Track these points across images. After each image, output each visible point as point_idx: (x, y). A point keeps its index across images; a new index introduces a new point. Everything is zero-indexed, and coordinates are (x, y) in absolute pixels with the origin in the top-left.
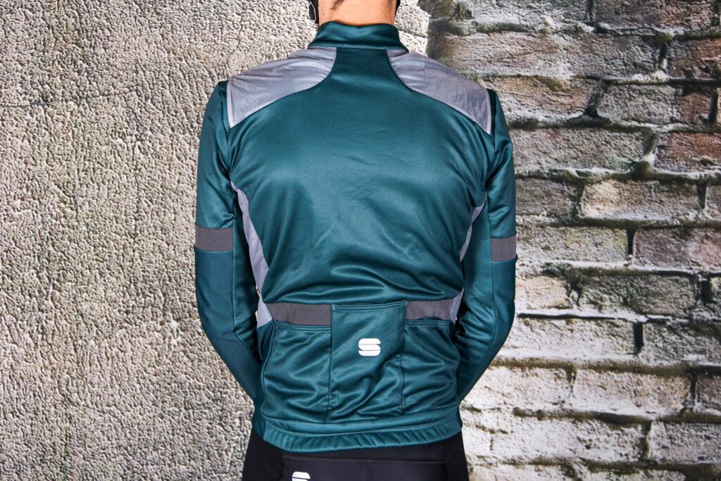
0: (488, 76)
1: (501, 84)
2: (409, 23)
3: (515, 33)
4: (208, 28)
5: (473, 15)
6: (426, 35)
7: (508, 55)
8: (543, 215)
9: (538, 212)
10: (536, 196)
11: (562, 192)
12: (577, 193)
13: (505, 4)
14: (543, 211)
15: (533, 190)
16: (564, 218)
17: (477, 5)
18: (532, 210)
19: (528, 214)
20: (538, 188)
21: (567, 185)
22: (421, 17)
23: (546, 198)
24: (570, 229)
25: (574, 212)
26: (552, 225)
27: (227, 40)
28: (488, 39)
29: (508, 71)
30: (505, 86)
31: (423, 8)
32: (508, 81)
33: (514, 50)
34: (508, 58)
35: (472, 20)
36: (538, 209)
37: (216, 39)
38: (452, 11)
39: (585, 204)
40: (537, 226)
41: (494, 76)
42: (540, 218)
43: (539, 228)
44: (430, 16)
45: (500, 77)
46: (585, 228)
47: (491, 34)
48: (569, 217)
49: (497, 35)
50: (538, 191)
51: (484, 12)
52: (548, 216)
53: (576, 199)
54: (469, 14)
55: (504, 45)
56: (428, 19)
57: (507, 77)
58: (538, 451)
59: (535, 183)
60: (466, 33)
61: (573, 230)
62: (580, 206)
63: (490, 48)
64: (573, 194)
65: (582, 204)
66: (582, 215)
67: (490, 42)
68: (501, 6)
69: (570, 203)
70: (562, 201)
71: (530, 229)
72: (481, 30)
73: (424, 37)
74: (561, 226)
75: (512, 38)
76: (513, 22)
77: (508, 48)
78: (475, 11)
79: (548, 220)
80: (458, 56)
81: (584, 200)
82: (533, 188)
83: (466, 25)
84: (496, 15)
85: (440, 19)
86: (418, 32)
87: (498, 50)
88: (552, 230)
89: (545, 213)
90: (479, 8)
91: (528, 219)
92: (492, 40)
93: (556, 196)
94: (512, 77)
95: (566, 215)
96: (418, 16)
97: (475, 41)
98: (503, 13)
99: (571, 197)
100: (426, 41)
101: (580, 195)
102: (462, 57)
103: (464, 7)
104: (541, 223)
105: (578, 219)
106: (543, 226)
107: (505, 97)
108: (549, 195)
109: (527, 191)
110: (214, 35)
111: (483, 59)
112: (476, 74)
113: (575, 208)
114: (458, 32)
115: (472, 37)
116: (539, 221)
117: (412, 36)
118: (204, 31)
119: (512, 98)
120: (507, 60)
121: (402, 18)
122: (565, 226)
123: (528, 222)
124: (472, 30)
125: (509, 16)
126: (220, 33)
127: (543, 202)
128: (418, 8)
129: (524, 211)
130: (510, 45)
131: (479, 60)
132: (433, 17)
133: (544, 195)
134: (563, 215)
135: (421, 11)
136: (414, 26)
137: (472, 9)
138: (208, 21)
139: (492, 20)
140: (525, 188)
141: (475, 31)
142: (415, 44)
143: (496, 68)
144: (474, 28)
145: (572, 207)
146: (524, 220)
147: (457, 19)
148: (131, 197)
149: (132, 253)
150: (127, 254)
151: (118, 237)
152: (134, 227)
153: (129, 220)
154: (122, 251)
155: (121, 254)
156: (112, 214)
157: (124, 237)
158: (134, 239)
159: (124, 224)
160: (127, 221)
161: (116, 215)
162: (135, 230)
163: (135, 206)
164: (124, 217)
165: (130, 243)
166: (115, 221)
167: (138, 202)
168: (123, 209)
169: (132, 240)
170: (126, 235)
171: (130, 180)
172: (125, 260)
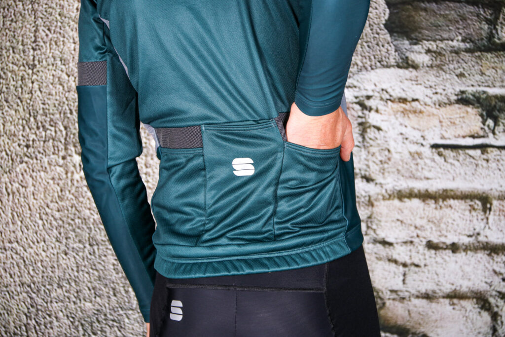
8: (458, 41)
9: (452, 37)
10: (450, 21)
11: (478, 15)
12: (493, 16)
14: (457, 36)
15: (447, 15)
16: (479, 43)
18: (445, 36)
19: (442, 40)
20: (453, 12)
21: (483, 8)
23: (461, 23)
24: (485, 54)
25: (491, 36)
26: (467, 51)
36: (452, 35)
39: (502, 28)
40: (451, 52)
42: (455, 43)
43: (454, 55)
46: (502, 53)
48: (485, 42)
50: (453, 15)
52: (463, 41)
53: (493, 23)
58: (453, 284)
59: (449, 6)
61: (489, 55)
62: (497, 30)
64: (489, 17)
65: (499, 28)
66: (499, 39)
69: (486, 27)
70: (477, 25)
71: (444, 55)
74: (477, 52)
79: (462, 45)
81: (501, 23)
82: (447, 12)
88: (467, 56)
89: (460, 38)
91: (442, 45)
93: (472, 20)
95: (482, 39)
99: (488, 21)
101: (497, 18)
104: (456, 49)
105: (494, 43)
106: (457, 52)
108: (464, 19)
109: (441, 15)
113: (491, 32)
116: (453, 47)
122: (481, 51)
123: (442, 48)
127: (458, 26)
129: (438, 37)
133: (458, 19)
134: (478, 40)
140: (438, 12)
145: (489, 31)
146: (437, 46)
148: (28, 26)
149: (30, 85)
150: (26, 85)
151: (16, 68)
152: (32, 58)
153: (27, 50)
154: (20, 82)
155: (19, 85)
156: (8, 44)
157: (22, 68)
158: (33, 70)
159: (22, 54)
160: (24, 51)
161: (12, 45)
162: (34, 60)
163: (32, 35)
164: (21, 47)
165: (28, 75)
166: (11, 51)
167: (35, 31)
168: (20, 38)
169: (30, 72)
170: (24, 66)
171: (26, 8)
172: (24, 92)
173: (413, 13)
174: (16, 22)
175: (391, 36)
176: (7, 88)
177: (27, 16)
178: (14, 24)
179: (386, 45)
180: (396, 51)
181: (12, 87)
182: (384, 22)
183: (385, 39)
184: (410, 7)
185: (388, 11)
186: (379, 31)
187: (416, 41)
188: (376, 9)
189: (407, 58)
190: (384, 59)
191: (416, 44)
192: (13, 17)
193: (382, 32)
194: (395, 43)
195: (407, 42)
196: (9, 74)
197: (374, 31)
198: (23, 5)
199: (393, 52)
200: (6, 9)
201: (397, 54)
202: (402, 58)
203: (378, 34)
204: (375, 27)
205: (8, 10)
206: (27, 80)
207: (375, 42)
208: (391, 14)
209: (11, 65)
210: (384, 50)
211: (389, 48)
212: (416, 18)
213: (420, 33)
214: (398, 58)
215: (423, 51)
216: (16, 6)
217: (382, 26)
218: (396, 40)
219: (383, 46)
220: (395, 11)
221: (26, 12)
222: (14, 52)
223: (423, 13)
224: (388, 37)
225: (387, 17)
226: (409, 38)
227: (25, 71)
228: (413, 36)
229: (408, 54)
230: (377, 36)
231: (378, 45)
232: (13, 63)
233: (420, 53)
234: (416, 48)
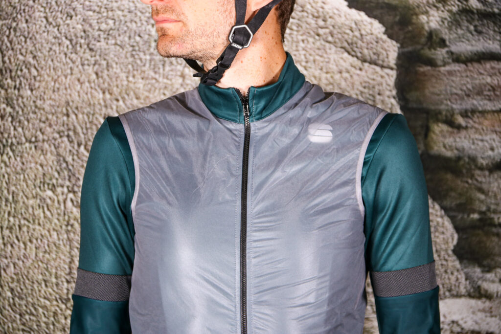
0: (466, 111)
1: (481, 120)
2: (375, 54)
3: (496, 62)
5: (447, 43)
6: (394, 66)
7: (488, 87)
13: (484, 30)
17: (452, 32)
22: (388, 47)
28: (466, 71)
29: (489, 106)
30: (486, 123)
31: (390, 36)
32: (489, 116)
33: (496, 82)
34: (489, 90)
35: (446, 49)
37: (157, 76)
38: (423, 40)
41: (474, 111)
44: (398, 44)
45: (480, 112)
47: (469, 64)
49: (476, 65)
51: (460, 38)
54: (443, 43)
55: (484, 77)
56: (396, 48)
57: (488, 112)
60: (439, 63)
63: (468, 80)
68: (480, 33)
72: (457, 58)
73: (392, 69)
75: (493, 68)
76: (494, 50)
77: (489, 80)
78: (450, 39)
80: (432, 89)
83: (440, 54)
84: (473, 43)
85: (410, 48)
86: (385, 64)
87: (477, 82)
90: (455, 35)
92: (470, 71)
94: (494, 112)
96: (385, 45)
97: (450, 73)
98: (482, 40)
100: (394, 73)
102: (436, 90)
103: (437, 35)
107: (486, 135)
111: (459, 92)
112: (453, 109)
114: (431, 62)
115: (447, 68)
117: (378, 69)
119: (494, 136)
120: (488, 93)
121: (367, 49)
124: (446, 60)
125: (489, 44)
126: (161, 70)
128: (385, 37)
130: (491, 76)
131: (456, 94)
132: (402, 47)
135: (388, 39)
136: (381, 57)
137: (446, 37)
139: (469, 47)
141: (450, 61)
142: (382, 77)
143: (475, 102)
144: (449, 58)
147: (429, 48)
148: (63, 257)
149: (63, 321)
150: (58, 322)
151: (48, 303)
152: (65, 291)
153: (60, 283)
154: (52, 319)
155: (50, 322)
156: (40, 277)
157: (55, 303)
158: (66, 305)
159: (55, 288)
160: (57, 285)
161: (45, 278)
162: (68, 294)
163: (67, 267)
164: (54, 280)
165: (61, 310)
166: (43, 285)
167: (70, 263)
168: (54, 271)
169: (63, 306)
170: (57, 300)
171: (61, 237)
172: (56, 330)
173: (484, 239)
174: (49, 254)
175: (461, 263)
176: (37, 325)
177: (62, 247)
178: (47, 256)
179: (456, 273)
180: (466, 279)
181: (43, 325)
182: (452, 248)
183: (454, 266)
184: (480, 232)
185: (456, 236)
186: (446, 257)
187: (489, 269)
188: (443, 233)
189: (479, 287)
190: (453, 287)
191: (489, 271)
192: (47, 248)
193: (450, 259)
194: (465, 270)
195: (478, 270)
196: (41, 310)
197: (442, 258)
198: (58, 234)
199: (463, 280)
200: (39, 241)
201: (468, 282)
202: (474, 288)
203: (446, 260)
204: (443, 253)
205: (41, 240)
206: (60, 316)
207: (443, 270)
208: (459, 239)
209: (42, 300)
210: (453, 278)
211: (459, 276)
212: (488, 244)
213: (493, 260)
214: (469, 287)
215: (497, 280)
216: (50, 236)
217: (450, 252)
218: (466, 267)
219: (452, 273)
220: (465, 236)
221: (61, 242)
222: (46, 286)
223: (495, 239)
224: (457, 264)
225: (455, 242)
226: (481, 265)
227: (58, 306)
228: (485, 263)
229: (480, 283)
230: (444, 263)
231: (446, 272)
232: (45, 298)
233: (493, 282)
234: (489, 276)
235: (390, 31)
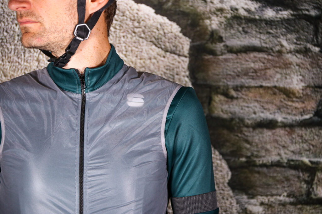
0: (237, 87)
1: (247, 93)
2: (174, 46)
3: (257, 53)
4: (13, 52)
5: (224, 39)
6: (188, 55)
7: (252, 70)
8: (284, 196)
9: (280, 193)
10: (278, 181)
11: (299, 177)
12: (310, 178)
13: (249, 31)
14: (283, 193)
15: (275, 177)
16: (300, 198)
17: (227, 32)
18: (274, 192)
19: (272, 195)
20: (279, 175)
21: (302, 172)
22: (183, 41)
23: (286, 183)
24: (305, 207)
25: (309, 193)
26: (291, 204)
27: (29, 61)
28: (237, 59)
29: (253, 83)
30: (251, 95)
31: (185, 34)
32: (253, 90)
33: (257, 67)
34: (253, 72)
35: (223, 44)
36: (280, 191)
37: (20, 61)
38: (207, 37)
39: (317, 188)
40: (279, 205)
41: (242, 87)
42: (282, 198)
43: (281, 207)
44: (190, 40)
45: (247, 87)
46: (317, 206)
47: (239, 54)
48: (304, 197)
49: (244, 55)
50: (279, 176)
51: (232, 36)
52: (288, 196)
53: (310, 183)
54: (221, 39)
55: (249, 63)
56: (189, 43)
57: (252, 87)
59: (277, 171)
60: (219, 53)
61: (308, 208)
62: (313, 189)
63: (238, 65)
64: (307, 179)
65: (314, 186)
66: (315, 195)
67: (238, 61)
68: (246, 32)
69: (305, 186)
70: (298, 184)
71: (274, 207)
72: (231, 50)
73: (186, 57)
74: (299, 204)
75: (255, 57)
76: (256, 45)
77: (252, 65)
78: (226, 37)
79: (288, 200)
80: (213, 71)
81: (316, 183)
82: (275, 175)
83: (219, 47)
84: (242, 39)
85: (198, 43)
86: (181, 54)
87: (244, 66)
88: (291, 208)
89: (285, 194)
90: (229, 34)
91: (272, 199)
92: (240, 59)
93: (294, 181)
94: (256, 87)
95: (302, 195)
96: (181, 40)
97: (226, 60)
98: (248, 38)
99: (306, 182)
100: (187, 60)
101: (313, 180)
102: (216, 72)
103: (217, 34)
104: (282, 202)
105: (311, 198)
106: (284, 204)
107: (251, 103)
108: (288, 179)
109: (270, 177)
110: (18, 58)
111: (232, 73)
112: (228, 85)
113: (309, 190)
114: (213, 53)
115: (224, 57)
116: (281, 201)
117: (176, 57)
118: (9, 55)
119: (256, 104)
120: (252, 74)
121: (169, 43)
122: (302, 204)
123: (272, 202)
124: (223, 51)
125: (252, 40)
126: (23, 56)
127: (284, 185)
128: (181, 35)
129: (269, 193)
130: (254, 62)
131: (230, 75)
132: (193, 41)
133: (284, 180)
134: (300, 196)
135: (183, 37)
136: (178, 48)
137: (223, 35)
138: (13, 47)
139: (239, 43)
140: (268, 175)
141: (226, 52)
142: (179, 62)
143: (243, 80)
144: (225, 50)
145: (307, 189)
146: (269, 200)
147: (212, 43)
173: (249, 175)
175: (233, 192)
179: (230, 199)
180: (237, 203)
182: (227, 181)
183: (228, 194)
184: (246, 170)
185: (230, 173)
186: (223, 188)
187: (252, 196)
188: (221, 171)
189: (246, 209)
190: (228, 209)
191: (252, 198)
193: (226, 189)
194: (237, 197)
195: (245, 197)
197: (220, 188)
199: (235, 204)
201: (238, 205)
202: (242, 209)
203: (223, 190)
204: (221, 185)
207: (221, 197)
208: (232, 175)
210: (228, 203)
211: (232, 201)
212: (252, 179)
213: (255, 190)
214: (239, 209)
215: (258, 204)
217: (226, 185)
218: (237, 195)
219: (227, 199)
220: (236, 173)
223: (257, 175)
224: (231, 193)
225: (229, 177)
226: (247, 194)
228: (250, 192)
229: (246, 206)
230: (222, 192)
231: (223, 198)
233: (255, 205)
234: (252, 201)
235: (184, 31)
